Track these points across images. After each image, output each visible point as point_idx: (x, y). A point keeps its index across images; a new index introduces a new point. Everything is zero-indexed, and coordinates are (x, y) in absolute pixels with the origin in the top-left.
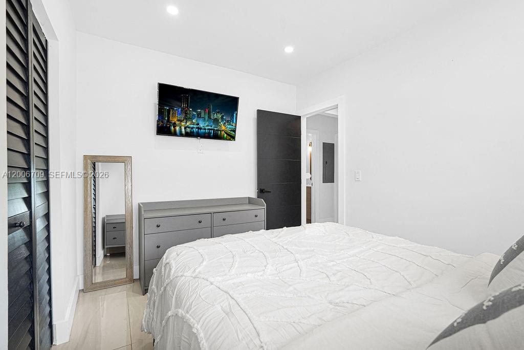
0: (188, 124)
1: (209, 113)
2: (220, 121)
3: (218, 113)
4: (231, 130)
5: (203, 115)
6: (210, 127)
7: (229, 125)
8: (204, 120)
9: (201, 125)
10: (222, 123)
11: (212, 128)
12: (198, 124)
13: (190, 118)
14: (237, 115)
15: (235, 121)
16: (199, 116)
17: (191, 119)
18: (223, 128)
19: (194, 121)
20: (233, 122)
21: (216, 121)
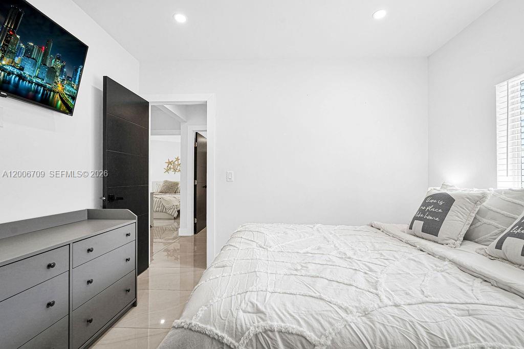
0: (4, 62)
1: (45, 55)
2: (58, 74)
3: (59, 58)
4: (69, 95)
5: (34, 55)
6: (39, 81)
7: (69, 84)
8: (35, 64)
9: (27, 73)
10: (59, 79)
11: (43, 82)
12: (22, 69)
13: (11, 52)
14: (82, 71)
15: (77, 81)
16: (28, 54)
17: (14, 54)
18: (60, 88)
19: (17, 60)
20: (75, 82)
21: (52, 72)
